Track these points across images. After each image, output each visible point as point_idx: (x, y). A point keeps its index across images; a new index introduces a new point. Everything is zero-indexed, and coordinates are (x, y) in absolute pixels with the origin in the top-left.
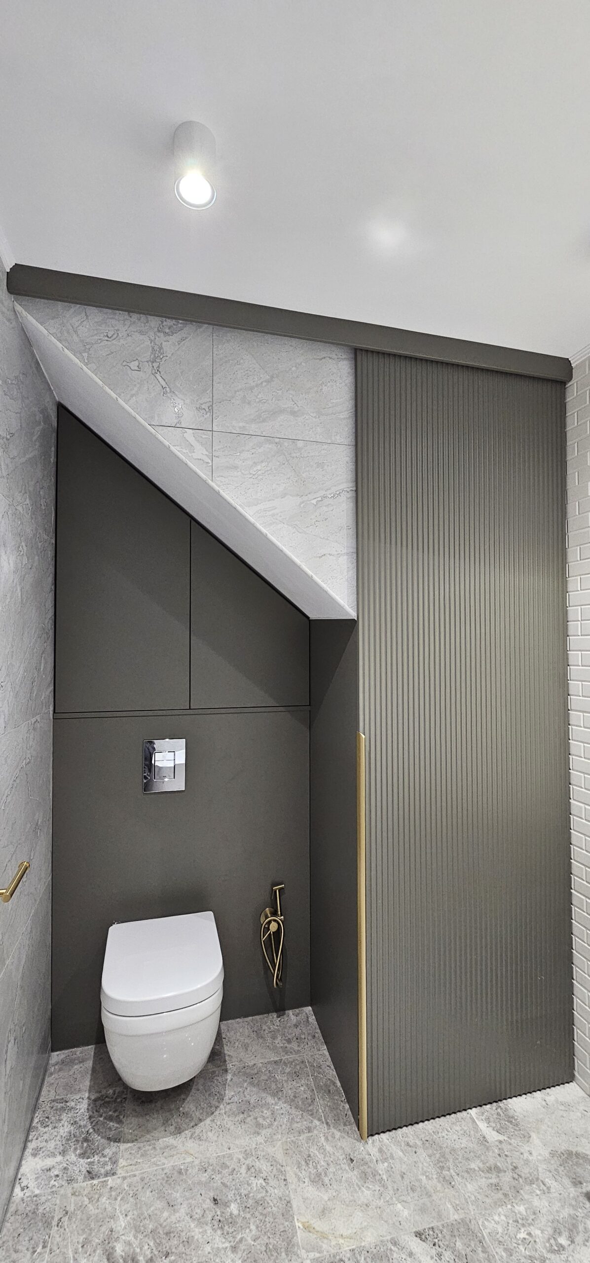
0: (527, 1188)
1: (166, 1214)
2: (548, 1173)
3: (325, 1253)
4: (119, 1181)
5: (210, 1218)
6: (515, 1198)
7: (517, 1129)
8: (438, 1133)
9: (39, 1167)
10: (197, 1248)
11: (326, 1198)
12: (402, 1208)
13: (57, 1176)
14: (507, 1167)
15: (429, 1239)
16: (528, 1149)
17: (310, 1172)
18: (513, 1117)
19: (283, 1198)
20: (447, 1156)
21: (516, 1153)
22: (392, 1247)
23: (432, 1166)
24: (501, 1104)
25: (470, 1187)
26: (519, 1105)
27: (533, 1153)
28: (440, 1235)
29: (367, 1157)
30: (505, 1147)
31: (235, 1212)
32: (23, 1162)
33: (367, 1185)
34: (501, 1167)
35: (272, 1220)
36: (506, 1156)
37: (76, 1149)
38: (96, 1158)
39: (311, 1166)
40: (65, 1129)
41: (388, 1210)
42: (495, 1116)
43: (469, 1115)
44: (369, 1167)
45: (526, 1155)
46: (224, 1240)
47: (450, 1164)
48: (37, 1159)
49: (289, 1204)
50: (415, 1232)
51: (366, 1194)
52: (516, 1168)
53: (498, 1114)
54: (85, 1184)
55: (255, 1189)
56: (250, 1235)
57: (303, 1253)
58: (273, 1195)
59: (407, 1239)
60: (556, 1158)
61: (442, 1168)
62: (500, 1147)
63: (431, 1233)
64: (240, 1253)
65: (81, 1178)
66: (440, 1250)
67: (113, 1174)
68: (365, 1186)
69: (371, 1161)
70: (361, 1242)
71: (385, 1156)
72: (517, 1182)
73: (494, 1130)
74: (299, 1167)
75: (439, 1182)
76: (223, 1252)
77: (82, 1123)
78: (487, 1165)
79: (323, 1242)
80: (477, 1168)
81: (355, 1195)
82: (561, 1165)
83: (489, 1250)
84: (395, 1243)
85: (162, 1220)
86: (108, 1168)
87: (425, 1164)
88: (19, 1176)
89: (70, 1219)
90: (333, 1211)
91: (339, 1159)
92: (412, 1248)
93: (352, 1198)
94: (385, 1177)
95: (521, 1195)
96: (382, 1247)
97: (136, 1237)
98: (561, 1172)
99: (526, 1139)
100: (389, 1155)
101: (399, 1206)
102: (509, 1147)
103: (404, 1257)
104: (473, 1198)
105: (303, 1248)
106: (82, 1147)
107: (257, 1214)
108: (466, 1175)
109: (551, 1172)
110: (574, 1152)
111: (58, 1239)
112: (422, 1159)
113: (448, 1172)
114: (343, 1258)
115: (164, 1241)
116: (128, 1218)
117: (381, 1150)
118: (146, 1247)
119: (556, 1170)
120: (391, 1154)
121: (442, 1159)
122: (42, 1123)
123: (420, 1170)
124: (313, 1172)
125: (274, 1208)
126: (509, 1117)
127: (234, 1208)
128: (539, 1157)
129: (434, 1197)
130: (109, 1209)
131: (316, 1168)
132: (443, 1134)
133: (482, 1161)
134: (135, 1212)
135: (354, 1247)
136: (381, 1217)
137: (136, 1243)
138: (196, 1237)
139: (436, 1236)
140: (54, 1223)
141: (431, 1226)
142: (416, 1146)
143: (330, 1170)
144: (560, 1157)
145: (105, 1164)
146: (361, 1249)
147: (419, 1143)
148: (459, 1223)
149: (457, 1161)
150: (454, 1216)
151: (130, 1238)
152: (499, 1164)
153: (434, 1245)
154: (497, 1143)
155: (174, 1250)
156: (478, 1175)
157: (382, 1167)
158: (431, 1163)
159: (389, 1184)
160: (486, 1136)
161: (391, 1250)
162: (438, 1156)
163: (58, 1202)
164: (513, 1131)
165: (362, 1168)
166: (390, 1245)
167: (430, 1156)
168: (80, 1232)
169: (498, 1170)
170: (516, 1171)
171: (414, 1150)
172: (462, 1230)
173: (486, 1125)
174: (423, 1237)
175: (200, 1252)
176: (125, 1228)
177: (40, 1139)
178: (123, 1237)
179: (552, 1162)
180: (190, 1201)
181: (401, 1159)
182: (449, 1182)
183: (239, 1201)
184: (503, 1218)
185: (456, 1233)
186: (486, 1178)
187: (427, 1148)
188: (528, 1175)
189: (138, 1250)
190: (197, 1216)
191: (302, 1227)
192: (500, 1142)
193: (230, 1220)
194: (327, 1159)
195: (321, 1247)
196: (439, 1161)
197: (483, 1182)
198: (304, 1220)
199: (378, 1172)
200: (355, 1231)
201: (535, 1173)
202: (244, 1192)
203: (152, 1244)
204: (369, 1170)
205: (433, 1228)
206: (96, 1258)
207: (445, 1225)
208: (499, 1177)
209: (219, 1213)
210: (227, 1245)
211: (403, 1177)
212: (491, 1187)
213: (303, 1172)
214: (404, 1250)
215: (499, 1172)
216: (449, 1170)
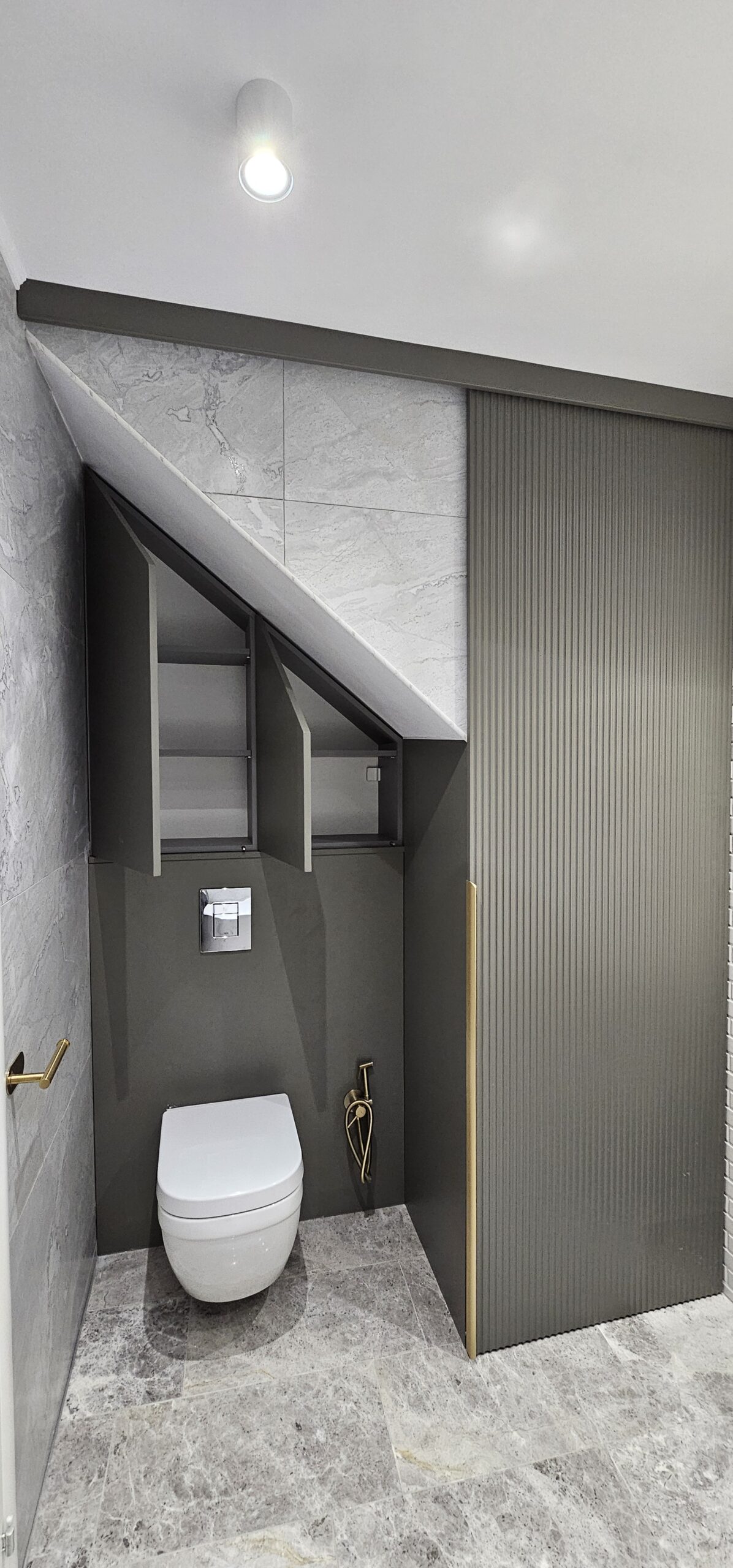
0: (667, 1414)
1: (240, 1441)
2: (691, 1398)
3: (428, 1486)
4: (184, 1403)
5: (292, 1446)
6: (653, 1426)
7: (655, 1347)
8: (560, 1351)
9: (89, 1387)
10: (279, 1480)
11: (428, 1424)
12: (519, 1437)
13: (111, 1397)
14: (642, 1391)
15: (551, 1471)
16: (668, 1370)
17: (409, 1396)
18: (649, 1334)
19: (378, 1424)
20: (572, 1379)
21: (653, 1375)
22: (508, 1481)
23: (554, 1389)
24: (634, 1319)
25: (598, 1413)
26: (656, 1320)
27: (674, 1375)
28: (563, 1467)
29: (476, 1378)
30: (639, 1367)
31: (322, 1440)
32: (71, 1381)
33: (477, 1410)
34: (635, 1391)
35: (365, 1449)
36: (641, 1378)
37: (132, 1367)
38: (156, 1377)
39: (410, 1388)
40: (118, 1343)
41: (503, 1439)
42: (628, 1333)
43: (597, 1332)
44: (478, 1390)
45: (666, 1377)
46: (309, 1471)
47: (575, 1387)
48: (87, 1377)
49: (385, 1432)
50: (534, 1464)
51: (475, 1421)
52: (653, 1392)
53: (632, 1331)
54: (144, 1406)
55: (345, 1413)
56: (340, 1466)
57: (403, 1486)
58: (366, 1420)
59: (525, 1471)
60: (700, 1381)
61: (565, 1392)
62: (633, 1368)
63: (553, 1465)
64: (329, 1485)
65: (139, 1400)
66: (564, 1484)
67: (177, 1395)
68: (475, 1411)
69: (481, 1383)
70: (471, 1474)
71: (497, 1378)
72: (654, 1408)
73: (627, 1348)
74: (395, 1389)
75: (562, 1407)
76: (309, 1484)
77: (138, 1337)
78: (619, 1388)
79: (426, 1474)
80: (606, 1392)
81: (463, 1421)
82: (707, 1390)
83: (621, 1484)
84: (511, 1476)
85: (236, 1448)
86: (171, 1388)
87: (545, 1387)
88: (67, 1397)
89: (128, 1445)
90: (437, 1439)
91: (442, 1381)
92: (531, 1482)
93: (459, 1425)
94: (497, 1401)
95: (660, 1422)
96: (495, 1480)
97: (206, 1466)
98: (707, 1398)
99: (666, 1360)
100: (502, 1375)
101: (515, 1433)
102: (645, 1368)
103: (522, 1491)
104: (603, 1426)
105: (403, 1481)
106: (139, 1365)
107: (348, 1441)
108: (593, 1399)
109: (695, 1397)
110: (723, 1375)
111: (116, 1468)
112: (542, 1382)
113: (572, 1397)
114: (450, 1493)
115: (240, 1471)
116: (197, 1445)
117: (492, 1371)
118: (219, 1477)
119: (701, 1395)
120: (505, 1375)
121: (566, 1382)
122: (91, 1336)
123: (540, 1393)
124: (412, 1395)
125: (367, 1436)
126: (645, 1334)
127: (320, 1435)
128: (681, 1381)
129: (557, 1424)
130: (174, 1435)
131: (416, 1390)
132: (567, 1353)
133: (613, 1384)
134: (204, 1439)
135: (462, 1480)
136: (494, 1446)
137: (207, 1473)
138: (277, 1467)
139: (559, 1469)
140: (111, 1449)
141: (553, 1457)
142: (533, 1366)
143: (433, 1393)
144: (706, 1380)
145: (167, 1383)
146: (471, 1483)
147: (538, 1363)
148: (586, 1454)
149: (583, 1384)
150: (580, 1446)
151: (200, 1467)
152: (633, 1388)
153: (557, 1478)
154: (631, 1364)
155: (251, 1481)
156: (609, 1400)
157: (494, 1390)
158: (552, 1386)
159: (502, 1409)
160: (618, 1356)
161: (506, 1483)
162: (560, 1378)
163: (114, 1426)
164: (649, 1349)
165: (471, 1391)
166: (505, 1478)
167: (551, 1378)
168: (142, 1460)
169: (632, 1394)
170: (654, 1396)
171: (532, 1370)
172: (590, 1462)
173: (617, 1343)
174: (544, 1469)
175: (282, 1484)
176: (193, 1456)
177: (88, 1355)
178: (192, 1467)
179: (697, 1385)
180: (269, 1426)
181: (516, 1381)
182: (574, 1408)
183: (326, 1427)
184: (638, 1448)
185: (583, 1465)
186: (617, 1403)
187: (547, 1368)
188: (668, 1400)
189: (210, 1481)
190: (277, 1443)
191: (400, 1457)
192: (634, 1362)
193: (316, 1449)
194: (429, 1380)
195: (424, 1480)
196: (562, 1384)
197: (614, 1408)
198: (404, 1449)
199: (489, 1396)
200: (464, 1462)
201: (676, 1398)
202: (331, 1417)
203: (225, 1474)
204: (479, 1393)
205: (555, 1460)
206: (161, 1490)
207: (570, 1456)
208: (633, 1402)
209: (303, 1440)
210: (314, 1476)
211: (519, 1403)
212: (624, 1414)
213: (401, 1395)
214: (522, 1484)
215: (633, 1397)
216: (574, 1393)
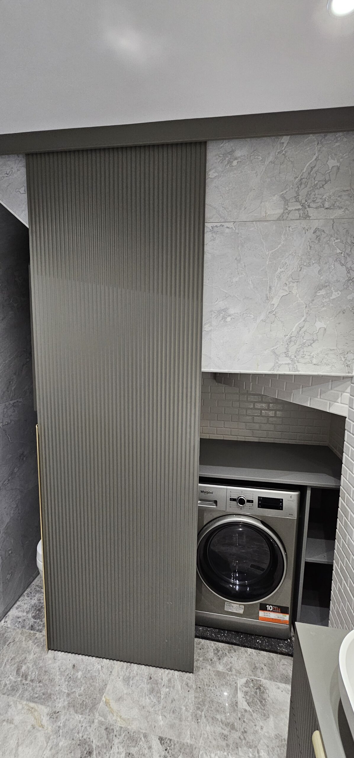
1: (50, 662)
3: (107, 721)
4: (41, 636)
5: (67, 674)
9: (16, 615)
10: (53, 686)
11: (125, 692)
12: (161, 719)
13: (20, 622)
16: (261, 724)
17: (125, 674)
18: (264, 699)
19: (104, 681)
25: (208, 728)
31: (79, 677)
32: (12, 610)
33: (150, 696)
34: (236, 727)
35: (93, 689)
37: (33, 613)
38: (38, 621)
39: (128, 671)
40: (34, 601)
41: (153, 717)
44: (157, 687)
46: (66, 688)
48: (17, 610)
49: (105, 686)
50: (159, 737)
51: (146, 701)
54: (28, 631)
55: (95, 669)
56: (79, 692)
57: (97, 715)
58: (101, 677)
63: (168, 742)
64: (69, 698)
65: (27, 627)
67: (41, 632)
70: (128, 725)
72: (240, 741)
73: (246, 701)
74: (122, 668)
76: (62, 694)
77: (42, 601)
79: (109, 715)
80: (220, 719)
81: (141, 698)
84: (145, 736)
85: (47, 664)
86: (40, 628)
88: (7, 615)
89: (13, 644)
90: (124, 701)
91: (144, 674)
92: (152, 744)
93: (138, 699)
97: (33, 666)
99: (265, 718)
103: (145, 746)
105: (99, 713)
106: (36, 613)
107: (88, 683)
109: (268, 747)
111: (5, 652)
113: (200, 712)
114: (114, 729)
115: (42, 674)
116: (35, 656)
118: (34, 674)
122: (28, 594)
124: (127, 675)
125: (97, 684)
126: (262, 698)
127: (80, 674)
129: (183, 723)
130: (30, 648)
131: (130, 673)
133: (226, 716)
134: (39, 654)
135: (123, 726)
137: (31, 669)
138: (56, 680)
139: (170, 745)
140: (7, 643)
143: (136, 678)
145: (40, 625)
146: (126, 730)
151: (31, 666)
155: (44, 681)
160: (239, 703)
163: (14, 635)
165: (153, 685)
167: (196, 697)
168: (14, 652)
173: (243, 696)
175: (53, 688)
176: (31, 660)
177: (23, 602)
178: (28, 664)
180: (63, 661)
182: (197, 718)
183: (84, 672)
186: (222, 728)
189: (30, 673)
190: (62, 670)
191: (104, 701)
192: (246, 711)
193: (75, 680)
194: (138, 671)
195: (107, 717)
197: (218, 730)
198: (108, 698)
200: (129, 718)
202: (89, 668)
203: (37, 673)
205: (171, 740)
206: (13, 668)
207: (179, 742)
208: (230, 731)
209: (72, 673)
210: (66, 691)
212: (222, 735)
213: (122, 672)
214: (148, 743)
215: (232, 729)
216: (202, 711)
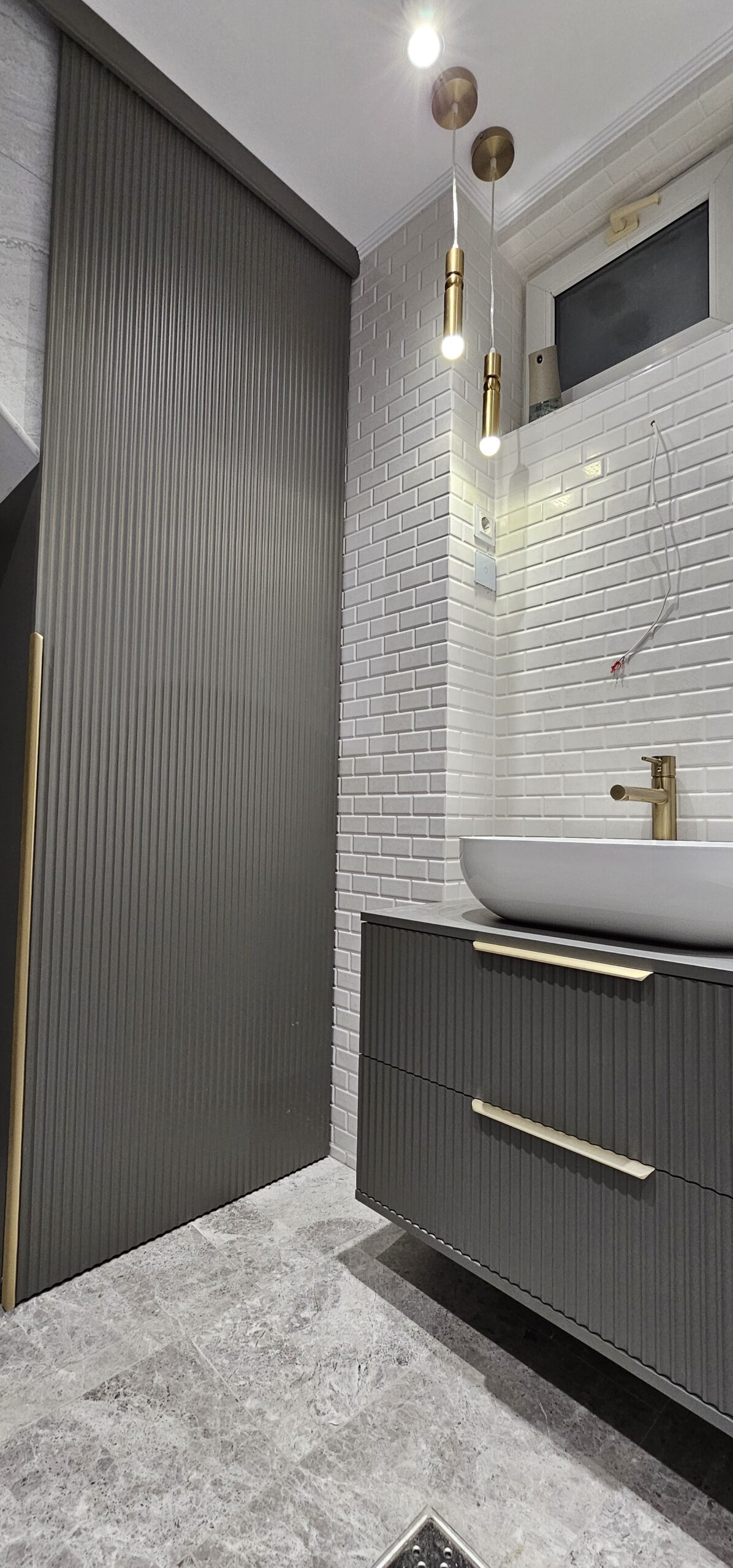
7: (256, 1221)
8: (140, 1262)
14: (238, 1266)
15: (109, 1392)
18: (251, 1212)
20: (152, 1283)
21: (252, 1247)
22: (40, 1431)
24: (235, 1204)
26: (257, 1199)
27: (275, 1238)
28: (128, 1381)
29: (12, 1331)
30: (237, 1245)
34: (231, 1268)
36: (239, 1254)
42: (227, 1218)
43: (190, 1228)
45: (265, 1244)
47: (156, 1290)
50: (85, 1395)
53: (232, 1215)
59: (69, 1409)
60: (303, 1234)
62: (231, 1247)
66: (126, 1398)
69: (18, 1334)
71: (45, 1319)
72: (251, 1276)
73: (224, 1232)
75: (135, 1317)
78: (211, 1272)
80: (196, 1282)
83: (205, 1366)
84: (45, 1423)
92: (77, 1417)
96: (20, 1439)
99: (268, 1228)
100: (52, 1315)
103: (61, 1434)
109: (296, 1250)
110: (326, 1221)
117: (38, 1314)
120: (58, 1313)
123: (106, 1314)
126: (247, 1213)
128: (282, 1241)
132: (148, 1261)
133: (204, 1271)
136: (25, 1399)
139: (121, 1385)
147: (107, 1283)
153: (117, 1396)
154: (228, 1245)
157: (37, 1335)
158: (124, 1300)
159: (47, 1351)
160: (213, 1242)
161: (37, 1435)
164: (250, 1226)
169: (227, 1272)
174: (99, 1394)
184: (228, 1321)
185: (155, 1367)
186: (208, 1287)
187: (120, 1285)
196: (137, 1294)
197: (204, 1293)
204: (13, 1347)
207: (139, 1365)
208: (226, 1279)
212: (215, 1294)
214: (63, 1426)
